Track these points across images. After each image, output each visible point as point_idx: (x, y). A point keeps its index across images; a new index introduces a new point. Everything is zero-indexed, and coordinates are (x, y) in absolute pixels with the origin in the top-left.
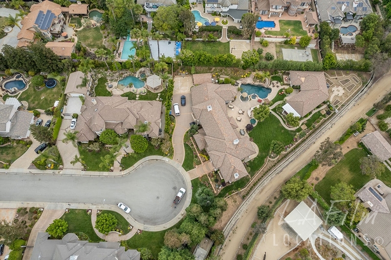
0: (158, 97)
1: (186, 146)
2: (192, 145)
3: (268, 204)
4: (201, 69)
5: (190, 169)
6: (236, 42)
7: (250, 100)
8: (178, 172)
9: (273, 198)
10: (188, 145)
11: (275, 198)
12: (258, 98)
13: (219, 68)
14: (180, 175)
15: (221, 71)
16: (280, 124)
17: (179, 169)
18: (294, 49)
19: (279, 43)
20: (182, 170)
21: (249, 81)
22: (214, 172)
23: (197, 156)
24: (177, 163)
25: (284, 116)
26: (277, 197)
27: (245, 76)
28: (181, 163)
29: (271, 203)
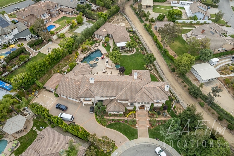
0: (37, 130)
1: (110, 126)
2: (113, 120)
3: (186, 88)
4: (43, 80)
5: (136, 133)
6: (44, 49)
7: (98, 62)
8: (134, 148)
9: (182, 83)
10: (110, 125)
11: (183, 82)
12: (100, 58)
13: (55, 67)
14: (139, 147)
15: (59, 67)
16: (127, 56)
17: (131, 145)
18: (79, 27)
19: (69, 31)
20: (134, 143)
21: (82, 56)
22: (150, 112)
23: (126, 121)
24: (124, 144)
25: (123, 51)
26: (182, 80)
27: (76, 56)
28: (126, 140)
29: (185, 86)
